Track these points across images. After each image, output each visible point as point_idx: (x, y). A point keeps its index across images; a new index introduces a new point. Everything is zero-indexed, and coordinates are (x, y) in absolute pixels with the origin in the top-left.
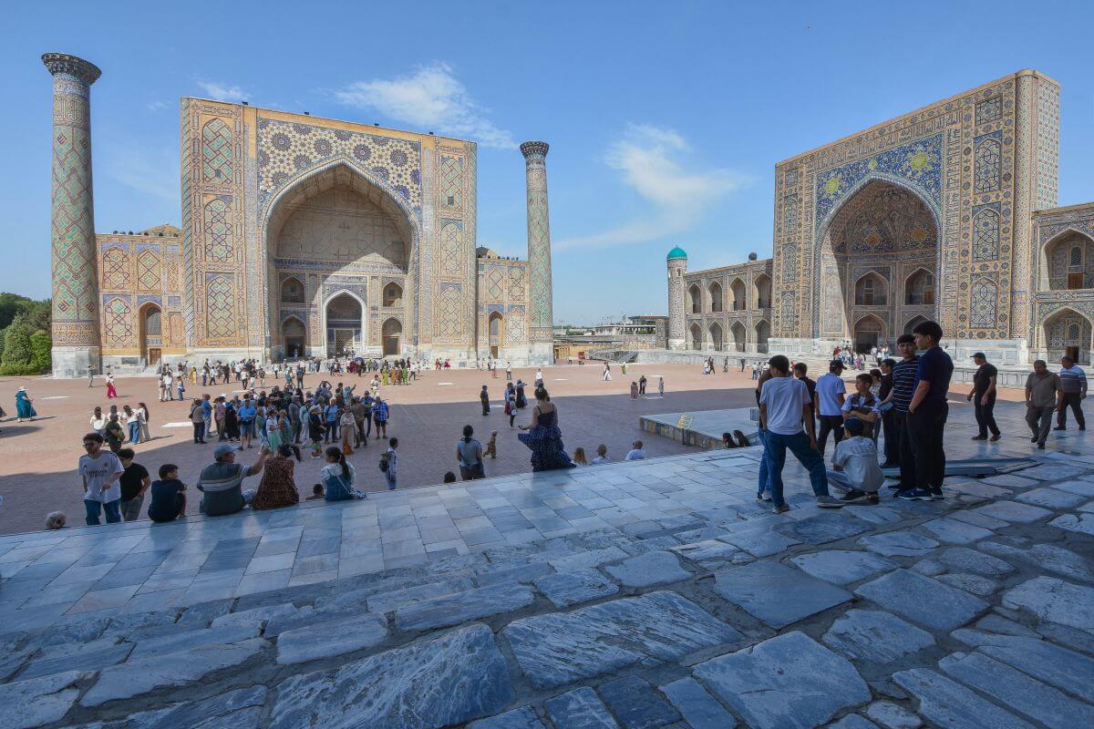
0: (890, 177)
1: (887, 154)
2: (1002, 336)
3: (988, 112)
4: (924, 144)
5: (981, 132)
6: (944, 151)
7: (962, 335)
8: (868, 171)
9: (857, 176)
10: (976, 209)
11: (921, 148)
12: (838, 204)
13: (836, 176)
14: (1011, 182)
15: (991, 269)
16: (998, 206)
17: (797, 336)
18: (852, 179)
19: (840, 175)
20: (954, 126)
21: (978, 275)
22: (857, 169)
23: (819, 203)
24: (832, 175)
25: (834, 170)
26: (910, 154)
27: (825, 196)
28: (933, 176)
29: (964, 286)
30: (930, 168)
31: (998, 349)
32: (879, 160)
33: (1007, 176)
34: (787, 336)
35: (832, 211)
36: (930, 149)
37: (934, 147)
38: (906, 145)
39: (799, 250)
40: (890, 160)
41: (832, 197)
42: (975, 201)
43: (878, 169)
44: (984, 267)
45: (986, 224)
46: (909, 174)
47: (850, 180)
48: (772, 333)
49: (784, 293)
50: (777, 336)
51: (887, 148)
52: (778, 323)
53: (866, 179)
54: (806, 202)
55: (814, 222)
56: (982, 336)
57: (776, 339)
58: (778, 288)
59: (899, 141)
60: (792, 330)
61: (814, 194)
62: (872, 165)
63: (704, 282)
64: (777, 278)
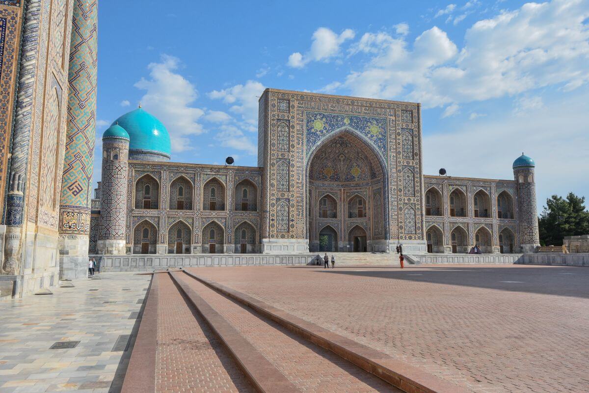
0: (358, 132)
1: (357, 118)
2: (419, 238)
3: (407, 117)
4: (377, 120)
5: (404, 126)
6: (387, 129)
7: (401, 237)
8: (344, 124)
9: (337, 124)
10: (404, 167)
11: (375, 122)
12: (323, 139)
13: (321, 119)
14: (418, 157)
15: (412, 201)
16: (413, 168)
17: (292, 237)
18: (333, 125)
19: (324, 119)
20: (391, 117)
21: (406, 204)
22: (337, 120)
23: (308, 134)
24: (318, 117)
25: (320, 114)
26: (369, 124)
27: (313, 130)
28: (383, 139)
29: (400, 209)
30: (380, 136)
31: (418, 245)
32: (351, 119)
33: (416, 154)
34: (283, 237)
35: (319, 143)
36: (380, 125)
37: (382, 124)
38: (367, 117)
39: (293, 166)
40: (358, 122)
41: (318, 133)
42: (403, 163)
43: (350, 125)
44: (409, 200)
45: (408, 176)
46: (369, 135)
47: (332, 126)
48: (267, 235)
49: (278, 200)
50: (273, 236)
51: (356, 114)
52: (273, 226)
53: (343, 128)
54: (298, 130)
55: (305, 147)
56: (410, 238)
57: (272, 240)
58: (273, 195)
59: (363, 112)
60: (287, 232)
61: (305, 128)
62: (347, 121)
63: (165, 175)
64: (272, 185)
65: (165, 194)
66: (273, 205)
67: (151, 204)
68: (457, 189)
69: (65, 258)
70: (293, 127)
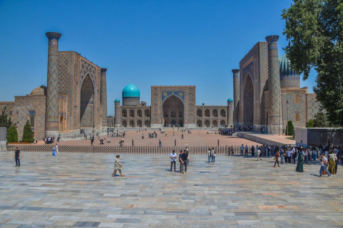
0: (176, 95)
2: (193, 123)
3: (191, 90)
5: (190, 93)
6: (185, 94)
7: (188, 123)
8: (172, 94)
11: (181, 92)
12: (166, 98)
15: (192, 113)
16: (192, 104)
17: (158, 123)
19: (167, 93)
20: (186, 90)
21: (190, 114)
22: (170, 92)
23: (162, 97)
24: (165, 92)
26: (179, 93)
27: (164, 96)
28: (183, 97)
29: (188, 116)
31: (193, 125)
33: (194, 100)
34: (156, 123)
36: (183, 93)
38: (179, 91)
39: (158, 105)
40: (176, 93)
41: (165, 96)
42: (189, 103)
45: (191, 107)
46: (179, 96)
47: (169, 94)
48: (151, 123)
50: (153, 123)
51: (176, 90)
52: (153, 121)
53: (172, 95)
54: (159, 96)
55: (161, 101)
56: (191, 123)
57: (153, 124)
58: (153, 113)
59: (178, 90)
60: (157, 122)
61: (161, 95)
62: (173, 93)
63: (128, 109)
64: (153, 111)
65: (128, 114)
66: (153, 116)
67: (126, 116)
68: (207, 109)
69: (103, 130)
70: (158, 95)
